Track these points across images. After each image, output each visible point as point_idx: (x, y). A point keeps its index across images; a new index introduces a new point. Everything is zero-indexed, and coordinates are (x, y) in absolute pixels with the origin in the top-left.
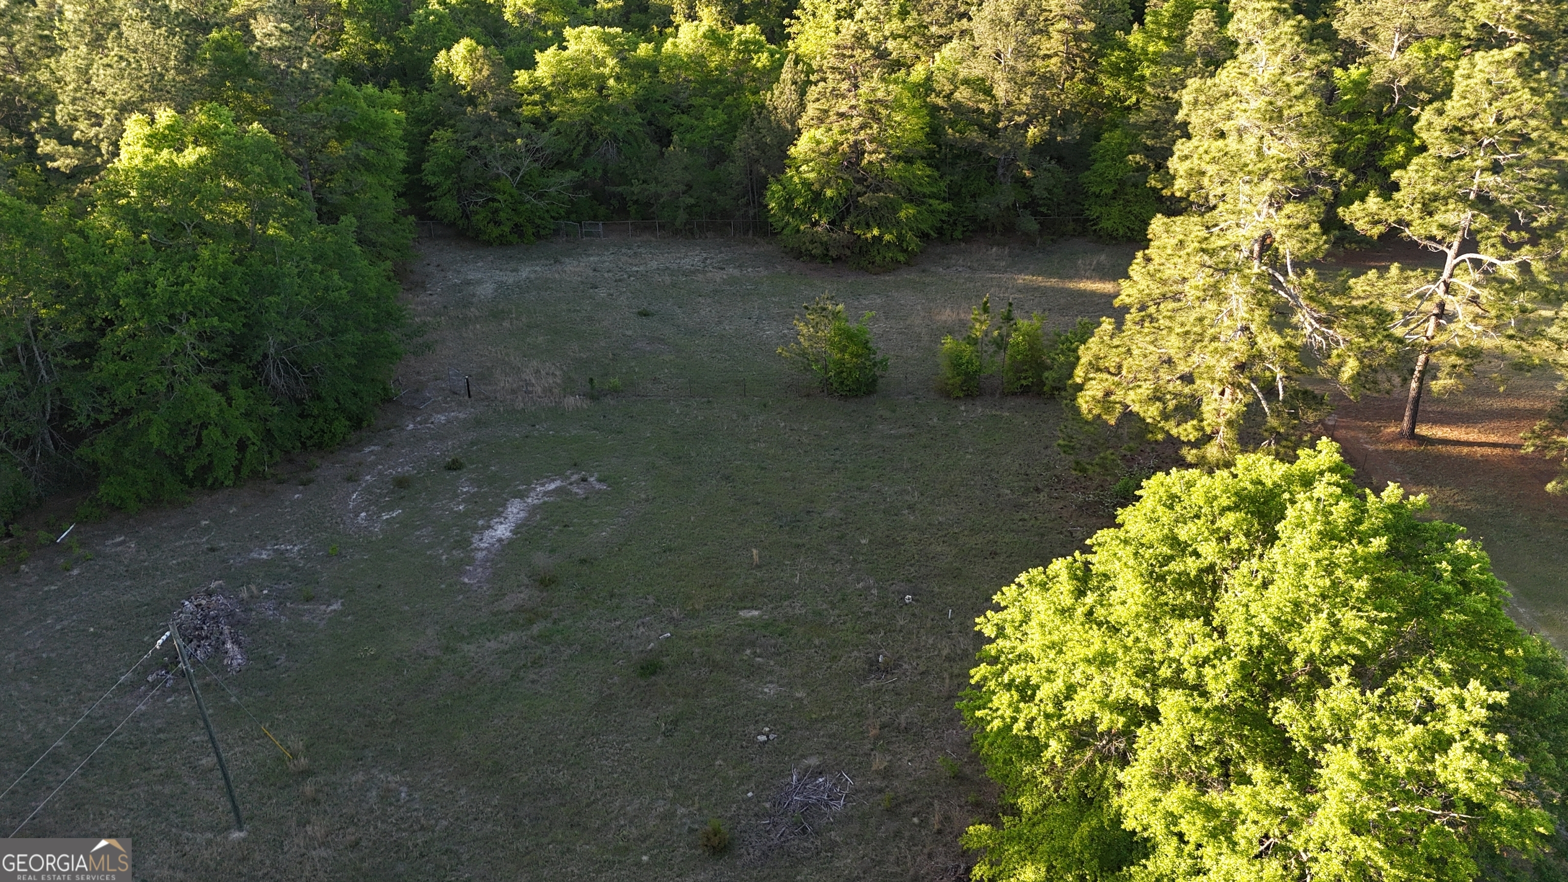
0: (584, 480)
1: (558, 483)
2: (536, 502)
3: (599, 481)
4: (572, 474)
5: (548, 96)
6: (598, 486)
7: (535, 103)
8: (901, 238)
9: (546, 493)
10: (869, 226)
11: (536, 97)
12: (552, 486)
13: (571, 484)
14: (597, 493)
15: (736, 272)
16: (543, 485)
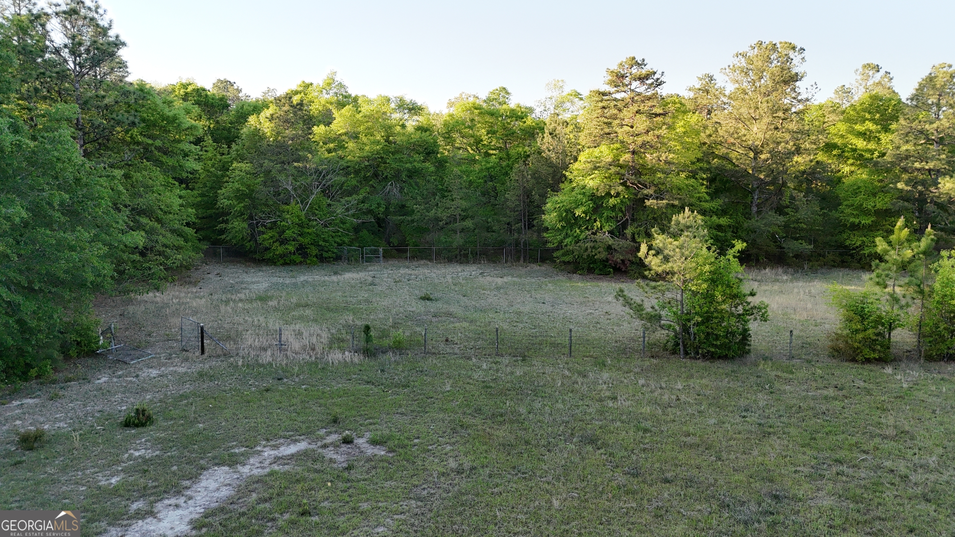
0: (347, 441)
1: (302, 446)
2: (256, 472)
3: (374, 442)
4: (329, 434)
5: (341, 146)
6: (370, 450)
9: (277, 459)
11: (331, 146)
12: (292, 449)
13: (325, 446)
14: (369, 460)
16: (276, 447)
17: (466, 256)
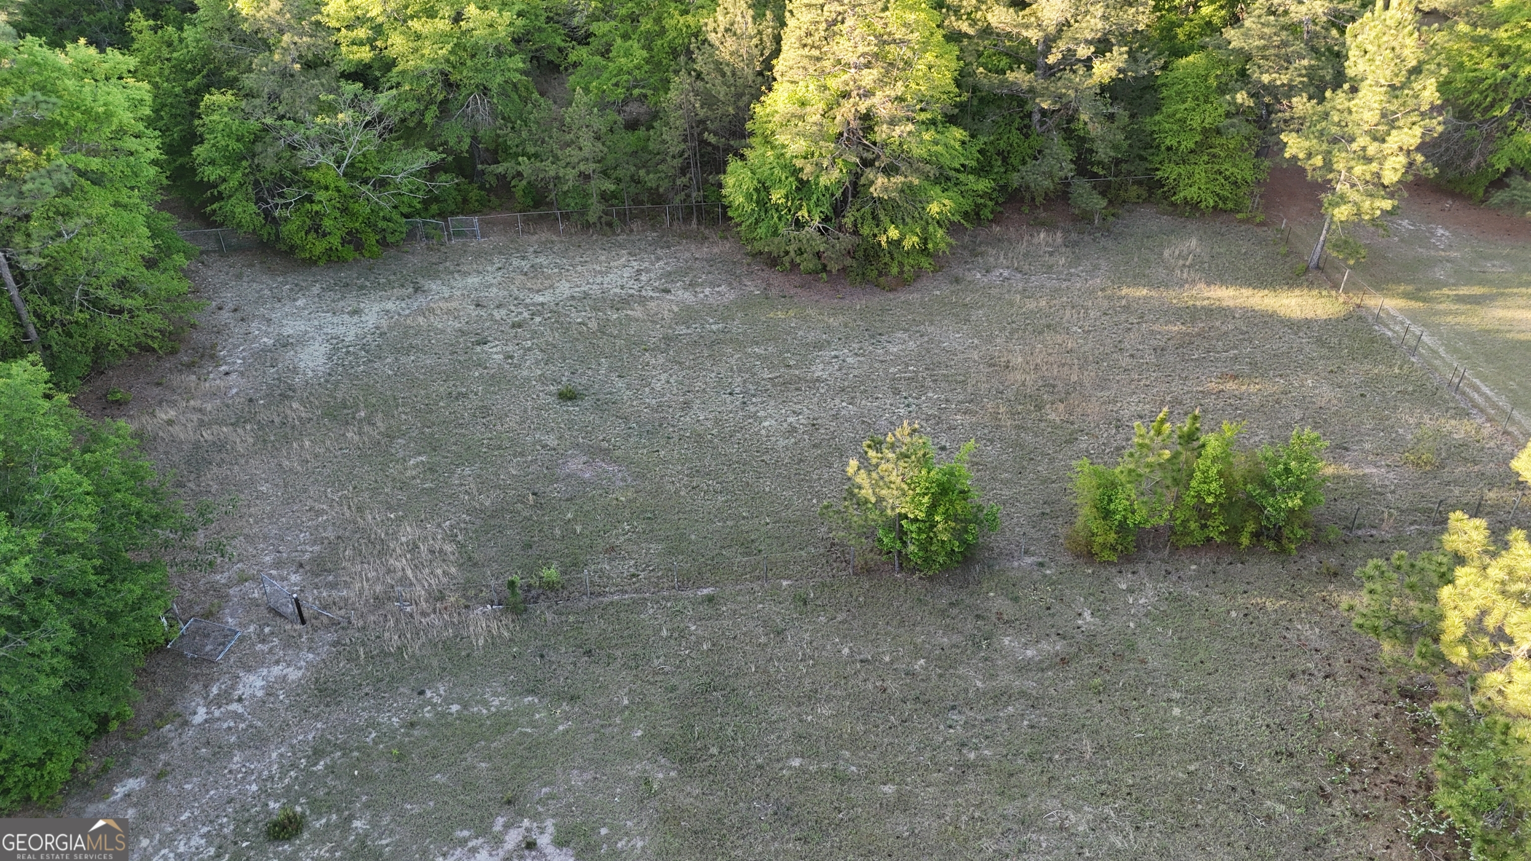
0: (530, 844)
1: (484, 860)
3: (558, 843)
4: (507, 829)
5: (379, 30)
6: (558, 859)
7: (360, 42)
8: (925, 237)
11: (361, 32)
13: (508, 859)
15: (687, 297)
17: (610, 224)
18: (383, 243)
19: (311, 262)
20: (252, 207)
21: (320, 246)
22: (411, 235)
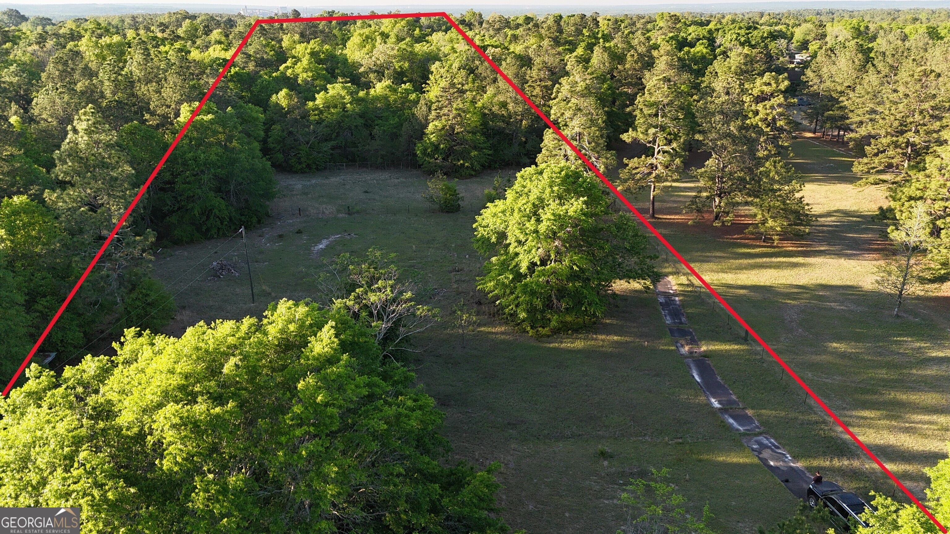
0: (349, 235)
1: (340, 235)
2: (332, 240)
3: (355, 235)
4: (344, 233)
5: (321, 112)
7: (315, 115)
8: (472, 164)
10: (459, 160)
11: (316, 112)
12: (337, 236)
13: (344, 236)
15: (404, 180)
16: (334, 236)
18: (317, 169)
19: (296, 172)
20: (282, 156)
21: (300, 167)
22: (325, 168)
